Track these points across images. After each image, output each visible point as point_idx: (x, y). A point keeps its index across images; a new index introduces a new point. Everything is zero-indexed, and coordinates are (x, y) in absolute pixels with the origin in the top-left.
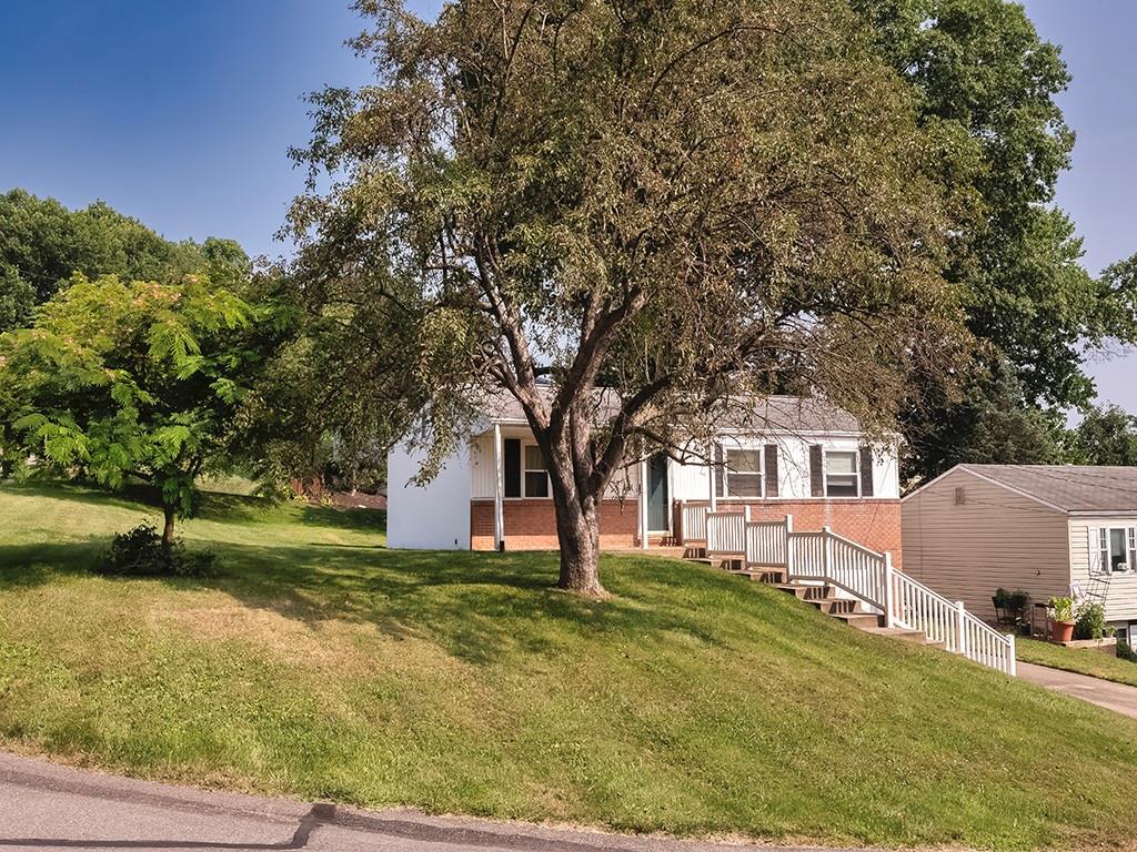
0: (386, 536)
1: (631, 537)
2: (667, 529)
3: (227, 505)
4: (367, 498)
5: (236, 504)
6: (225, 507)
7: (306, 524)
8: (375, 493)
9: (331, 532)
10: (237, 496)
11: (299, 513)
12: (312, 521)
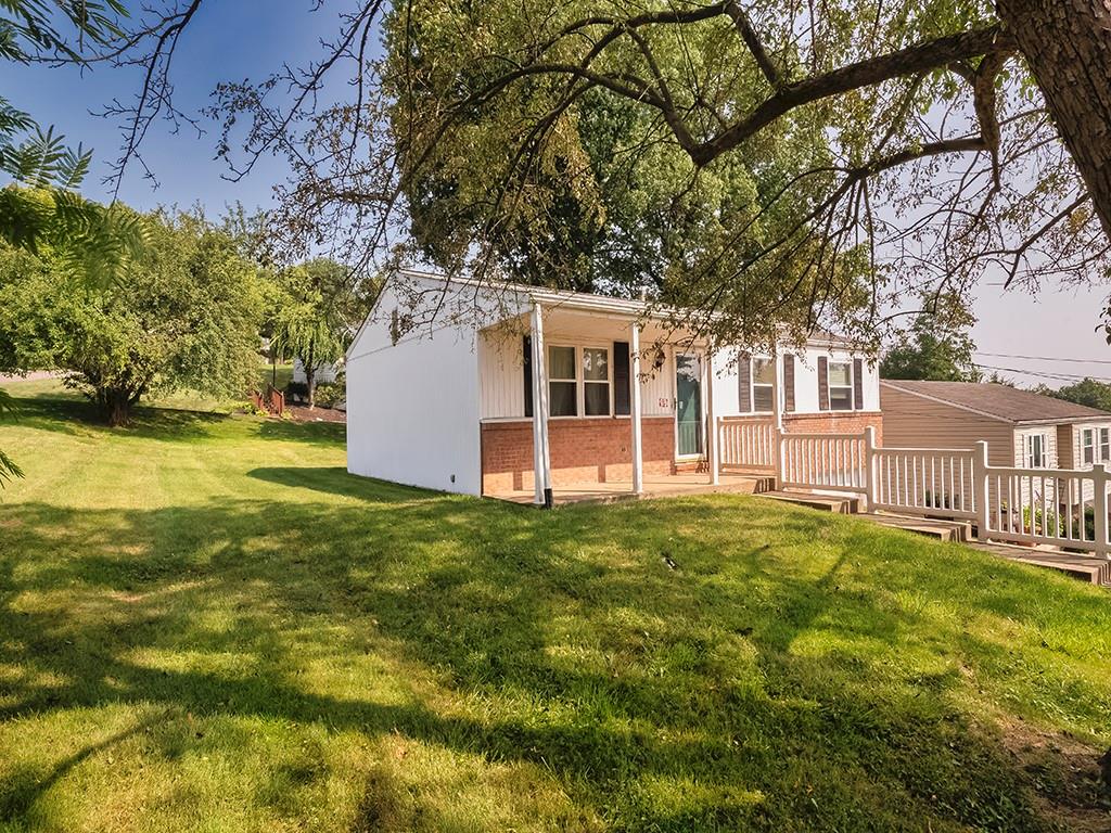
0: (345, 448)
1: (667, 464)
2: (701, 452)
3: (181, 420)
4: (323, 412)
5: (191, 420)
6: (178, 423)
7: (263, 437)
8: (330, 408)
9: (288, 447)
10: (194, 412)
11: (257, 427)
12: (269, 435)
